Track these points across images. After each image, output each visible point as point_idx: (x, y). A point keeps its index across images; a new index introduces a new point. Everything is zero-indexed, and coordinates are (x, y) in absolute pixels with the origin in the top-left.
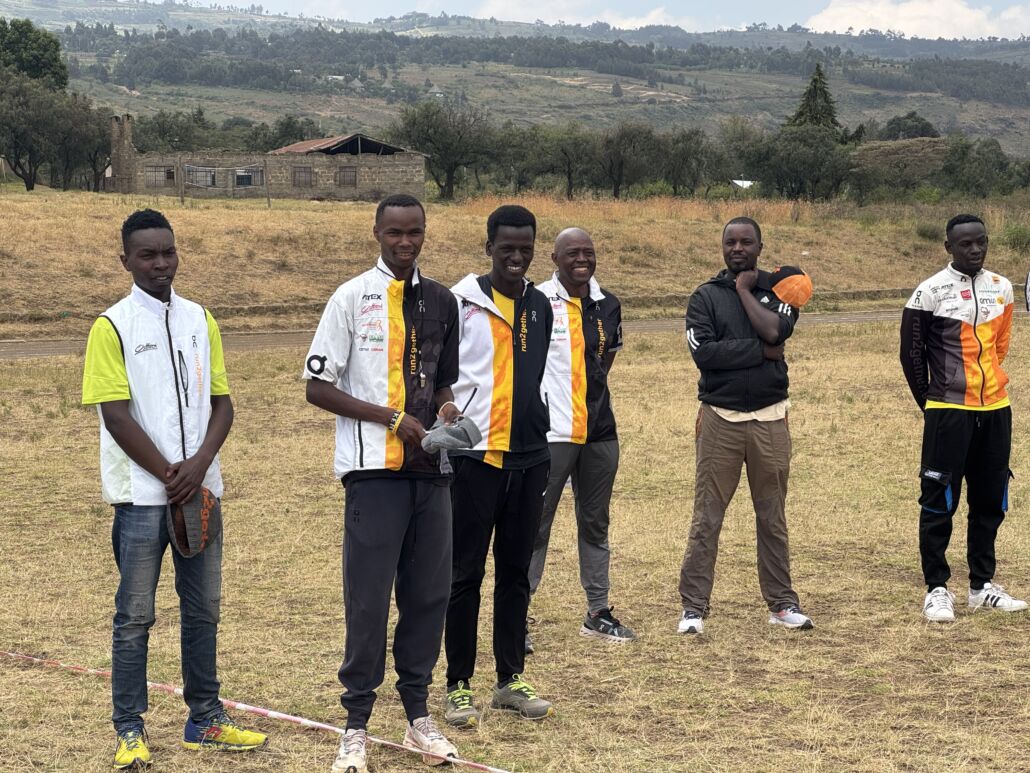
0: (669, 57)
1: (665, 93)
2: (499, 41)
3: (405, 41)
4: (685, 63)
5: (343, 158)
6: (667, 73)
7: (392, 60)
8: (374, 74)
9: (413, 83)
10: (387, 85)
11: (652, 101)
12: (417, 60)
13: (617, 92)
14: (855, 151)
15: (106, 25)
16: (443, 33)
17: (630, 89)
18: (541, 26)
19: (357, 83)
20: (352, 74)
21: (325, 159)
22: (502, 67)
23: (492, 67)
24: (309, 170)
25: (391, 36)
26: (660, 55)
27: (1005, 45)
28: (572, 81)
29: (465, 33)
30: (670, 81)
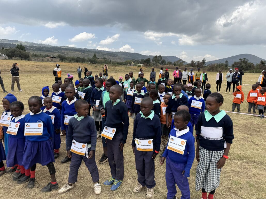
0: (86, 51)
1: (86, 54)
2: (71, 49)
3: (62, 48)
4: (88, 52)
5: (52, 58)
6: (86, 52)
7: (61, 50)
8: (59, 51)
9: (63, 52)
10: (61, 52)
11: (85, 55)
12: (63, 50)
13: (82, 54)
14: (97, 60)
15: (33, 45)
16: (66, 48)
17: (83, 54)
18: (75, 48)
19: (58, 52)
20: (57, 51)
21: (50, 58)
22: (71, 51)
23: (70, 51)
24: (48, 59)
25: (61, 48)
26: (85, 51)
27: (114, 52)
28: (78, 53)
29: (68, 48)
30: (86, 53)
